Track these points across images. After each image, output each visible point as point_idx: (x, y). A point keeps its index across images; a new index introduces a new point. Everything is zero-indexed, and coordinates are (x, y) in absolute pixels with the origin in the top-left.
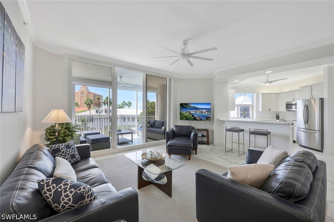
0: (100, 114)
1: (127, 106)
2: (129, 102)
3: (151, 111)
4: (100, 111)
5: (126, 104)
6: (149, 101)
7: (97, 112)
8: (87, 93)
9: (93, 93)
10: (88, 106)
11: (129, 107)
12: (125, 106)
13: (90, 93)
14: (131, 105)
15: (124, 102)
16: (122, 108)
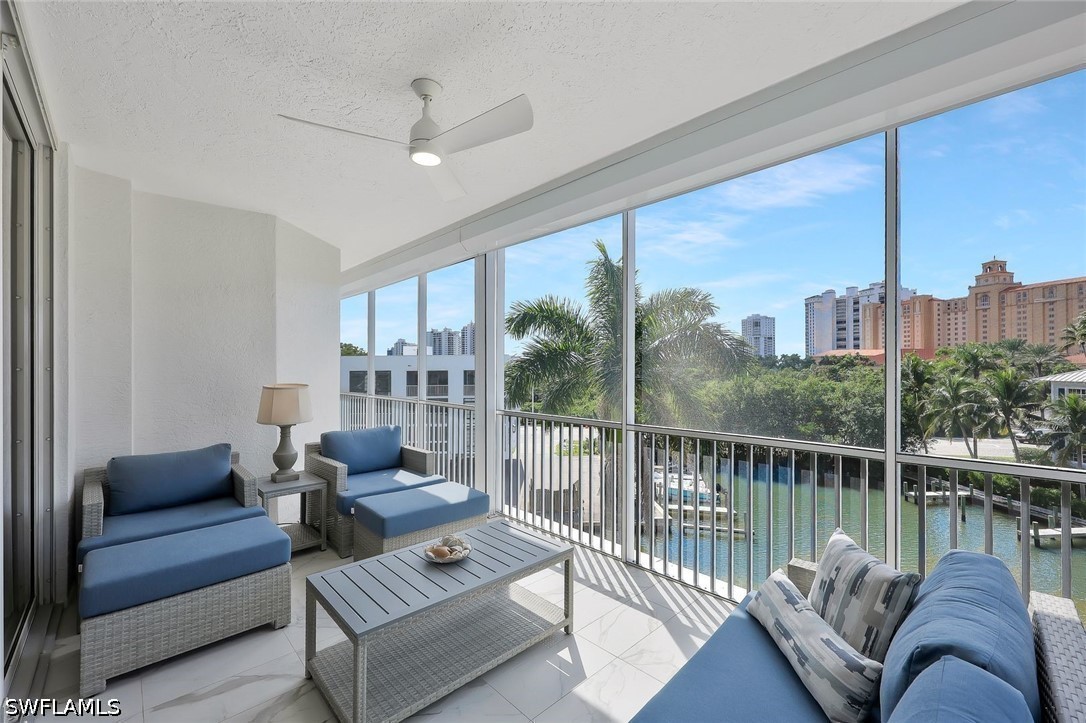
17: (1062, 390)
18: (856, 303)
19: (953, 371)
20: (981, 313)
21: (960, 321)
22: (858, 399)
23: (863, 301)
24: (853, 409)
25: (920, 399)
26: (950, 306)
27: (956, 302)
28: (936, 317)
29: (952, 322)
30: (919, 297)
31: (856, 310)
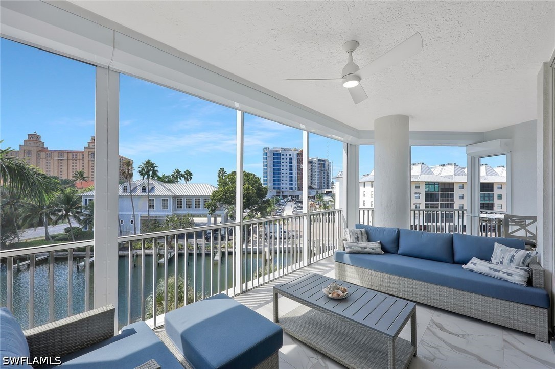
0: (132, 194)
1: (183, 179)
5: (182, 175)
7: (125, 190)
11: (188, 181)
12: (180, 178)
14: (191, 178)
15: (178, 172)
16: (175, 183)
17: (86, 200)
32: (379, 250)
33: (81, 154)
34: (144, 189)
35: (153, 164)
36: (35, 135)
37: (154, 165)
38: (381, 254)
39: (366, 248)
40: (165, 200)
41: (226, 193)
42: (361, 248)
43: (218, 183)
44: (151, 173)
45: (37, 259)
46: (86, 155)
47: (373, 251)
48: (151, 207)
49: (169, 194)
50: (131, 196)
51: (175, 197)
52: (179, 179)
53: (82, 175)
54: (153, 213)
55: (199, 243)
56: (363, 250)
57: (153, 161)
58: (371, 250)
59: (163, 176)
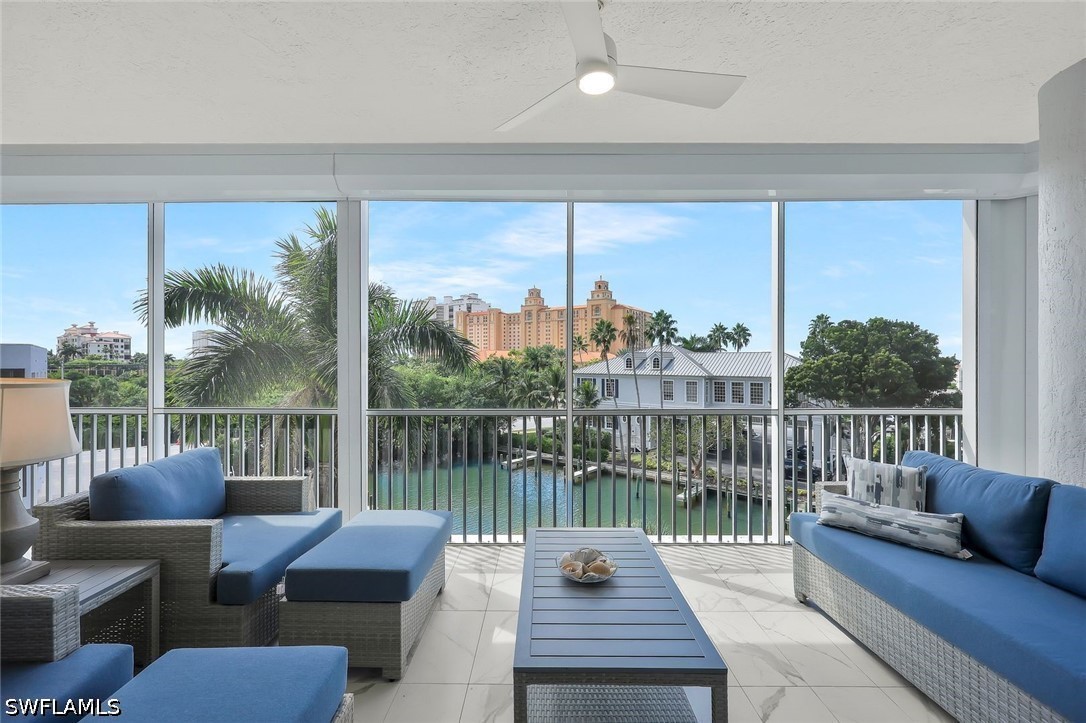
0: (638, 372)
1: (730, 344)
2: (738, 326)
3: (839, 361)
4: (637, 362)
5: (729, 336)
6: (830, 320)
7: (629, 364)
8: (610, 307)
9: (623, 308)
10: (601, 347)
11: (740, 346)
12: (726, 343)
13: (616, 307)
14: (746, 341)
15: (720, 329)
16: (714, 351)
17: (579, 379)
18: (451, 310)
19: (526, 367)
20: (528, 326)
21: (516, 330)
22: (467, 392)
23: (456, 309)
24: (466, 400)
25: (508, 389)
26: (512, 319)
27: (514, 315)
28: (503, 326)
29: (512, 331)
30: (493, 310)
31: (451, 316)
32: (949, 543)
33: (584, 311)
34: (656, 363)
35: (667, 318)
36: (535, 290)
37: (670, 319)
38: (953, 557)
39: (888, 523)
40: (691, 384)
41: (821, 373)
42: (870, 519)
43: (802, 350)
44: (664, 334)
45: (528, 457)
46: (589, 312)
47: (914, 538)
48: (668, 396)
49: (697, 372)
50: (635, 375)
51: (710, 379)
52: (722, 344)
53: (581, 343)
54: (669, 405)
55: (756, 477)
56: (873, 527)
57: (667, 312)
58: (905, 535)
59: (692, 338)
